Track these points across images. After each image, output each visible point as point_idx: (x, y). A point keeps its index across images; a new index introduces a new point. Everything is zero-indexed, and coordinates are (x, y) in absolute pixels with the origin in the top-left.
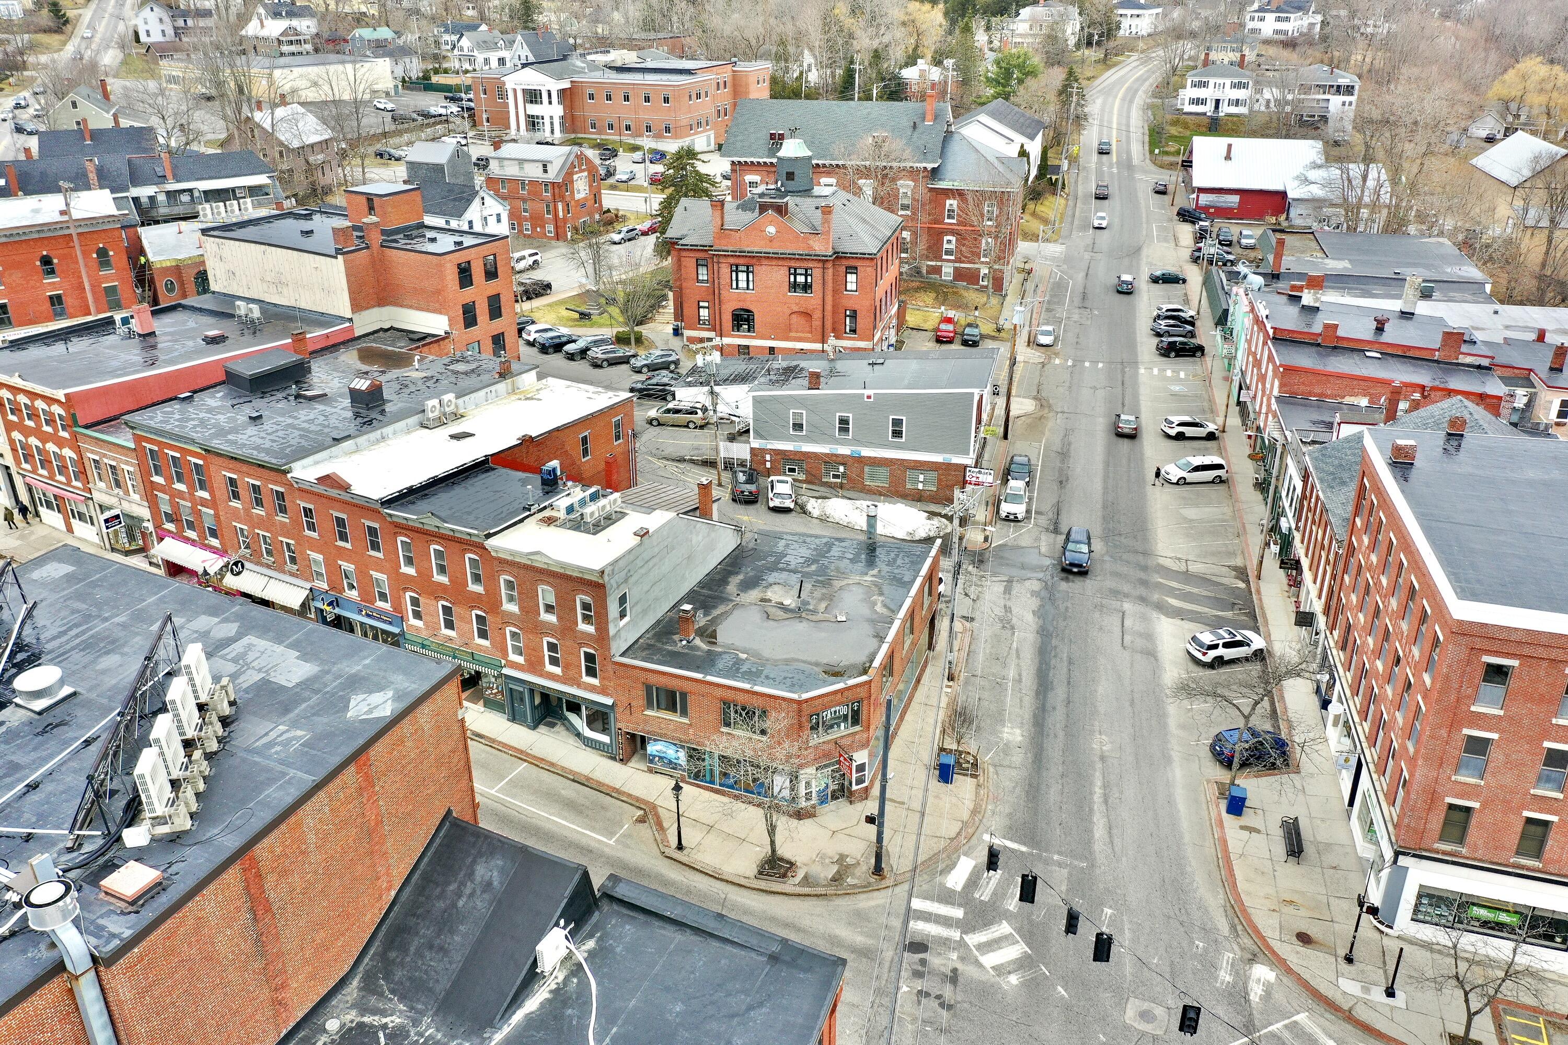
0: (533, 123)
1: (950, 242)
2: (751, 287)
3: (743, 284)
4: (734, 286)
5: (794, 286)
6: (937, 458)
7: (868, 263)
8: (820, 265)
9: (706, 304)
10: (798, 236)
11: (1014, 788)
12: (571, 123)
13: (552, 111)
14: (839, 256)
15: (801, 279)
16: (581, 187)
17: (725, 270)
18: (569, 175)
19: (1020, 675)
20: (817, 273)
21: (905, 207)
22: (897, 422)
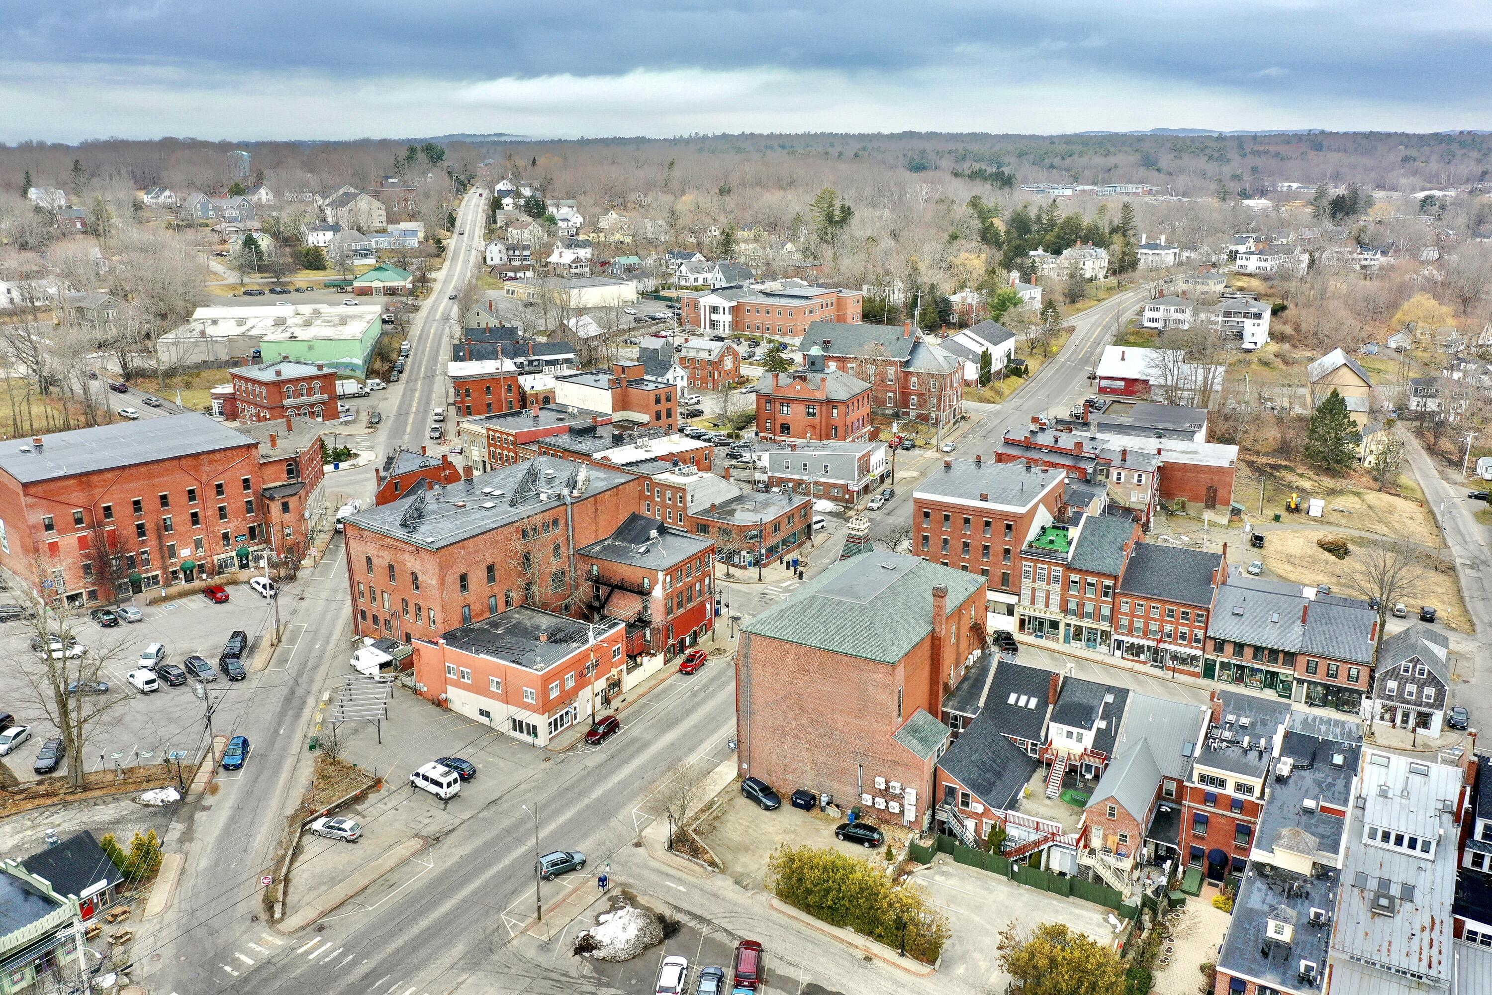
0: (714, 324)
1: (914, 399)
2: (789, 413)
3: (785, 412)
4: (782, 413)
5: (808, 414)
6: (842, 482)
7: (841, 404)
8: (820, 404)
9: (769, 421)
10: (810, 391)
12: (735, 325)
13: (725, 318)
14: (829, 401)
15: (811, 411)
16: (728, 364)
17: (778, 405)
18: (722, 357)
20: (819, 408)
21: (891, 380)
22: (826, 466)
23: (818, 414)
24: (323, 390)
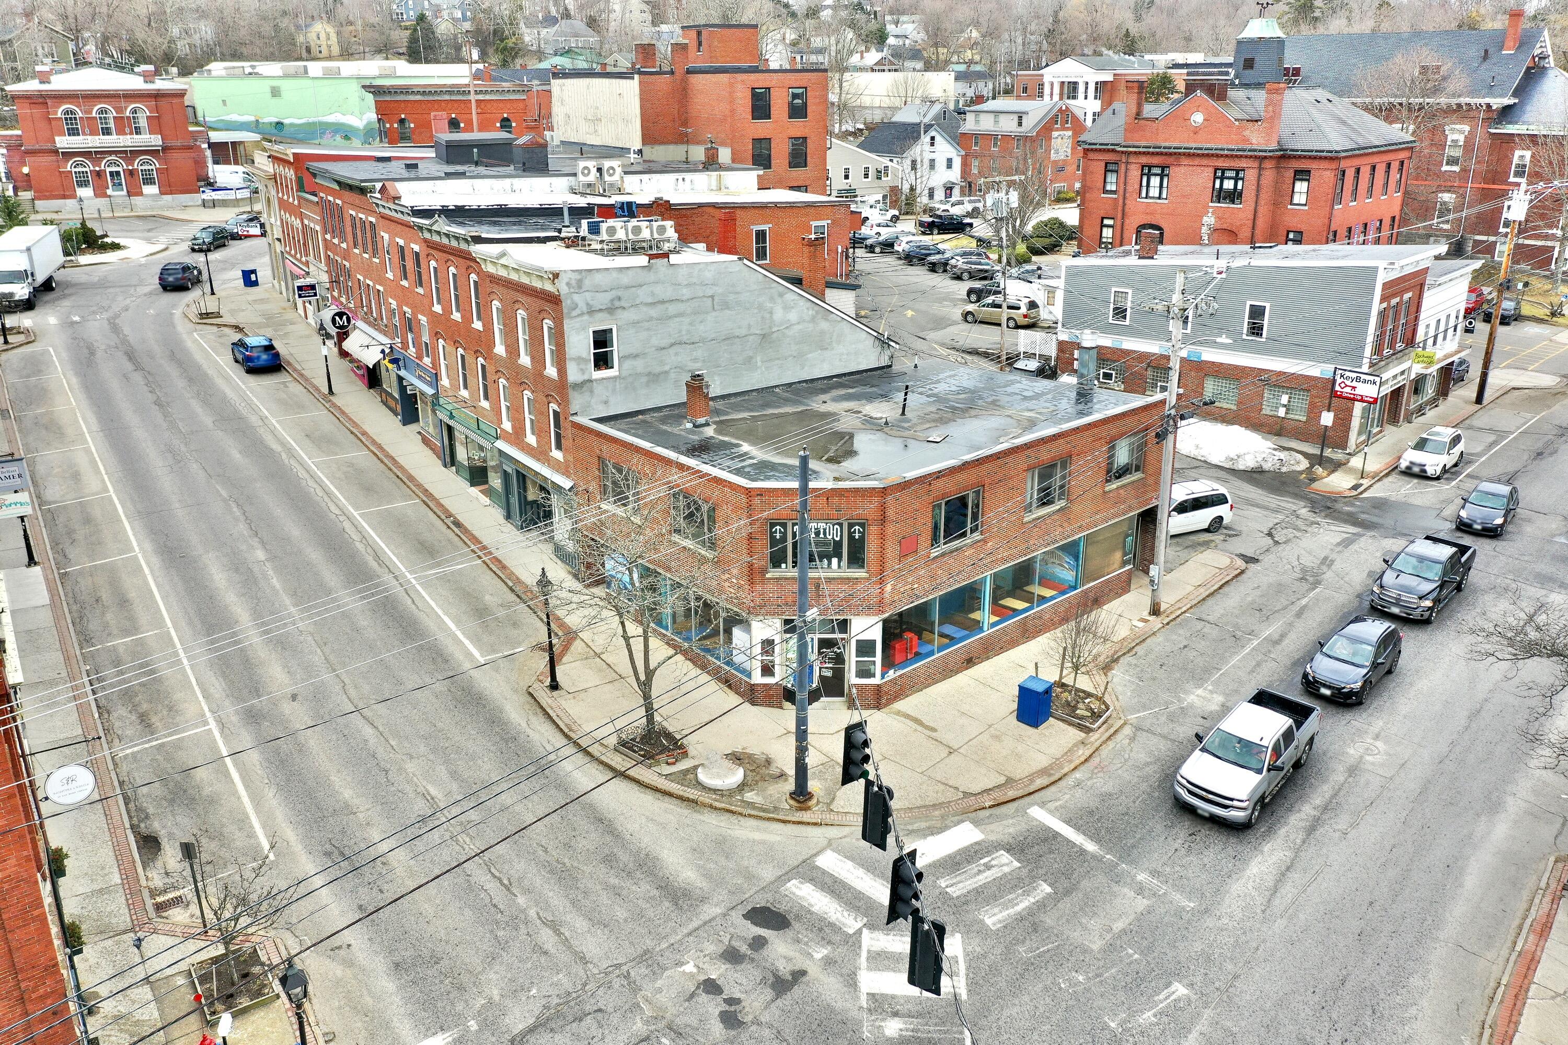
2: (1164, 196)
3: (1154, 192)
4: (1144, 194)
5: (1222, 195)
6: (1312, 369)
7: (1324, 164)
8: (1256, 164)
9: (1110, 222)
10: (1231, 125)
11: (1147, 764)
13: (1086, 106)
14: (1284, 156)
15: (1229, 185)
16: (1061, 147)
17: (1135, 172)
18: (1048, 129)
19: (1283, 636)
20: (1251, 175)
21: (1453, 161)
22: (1257, 312)
23: (1249, 195)
24: (156, 125)
